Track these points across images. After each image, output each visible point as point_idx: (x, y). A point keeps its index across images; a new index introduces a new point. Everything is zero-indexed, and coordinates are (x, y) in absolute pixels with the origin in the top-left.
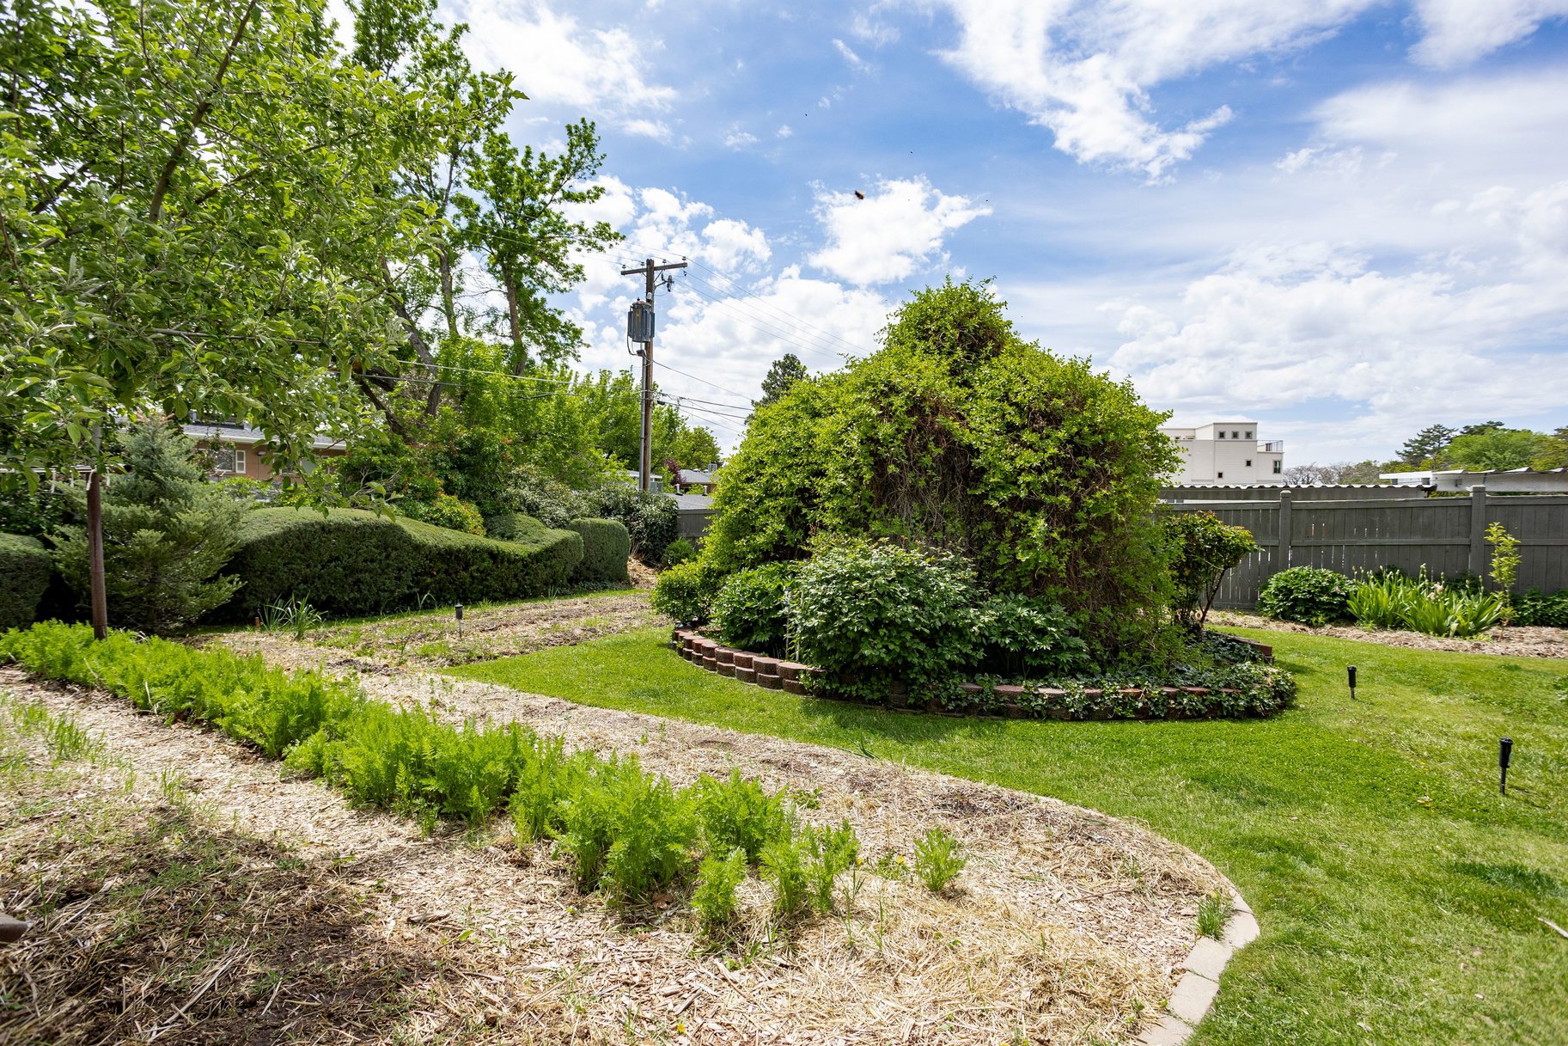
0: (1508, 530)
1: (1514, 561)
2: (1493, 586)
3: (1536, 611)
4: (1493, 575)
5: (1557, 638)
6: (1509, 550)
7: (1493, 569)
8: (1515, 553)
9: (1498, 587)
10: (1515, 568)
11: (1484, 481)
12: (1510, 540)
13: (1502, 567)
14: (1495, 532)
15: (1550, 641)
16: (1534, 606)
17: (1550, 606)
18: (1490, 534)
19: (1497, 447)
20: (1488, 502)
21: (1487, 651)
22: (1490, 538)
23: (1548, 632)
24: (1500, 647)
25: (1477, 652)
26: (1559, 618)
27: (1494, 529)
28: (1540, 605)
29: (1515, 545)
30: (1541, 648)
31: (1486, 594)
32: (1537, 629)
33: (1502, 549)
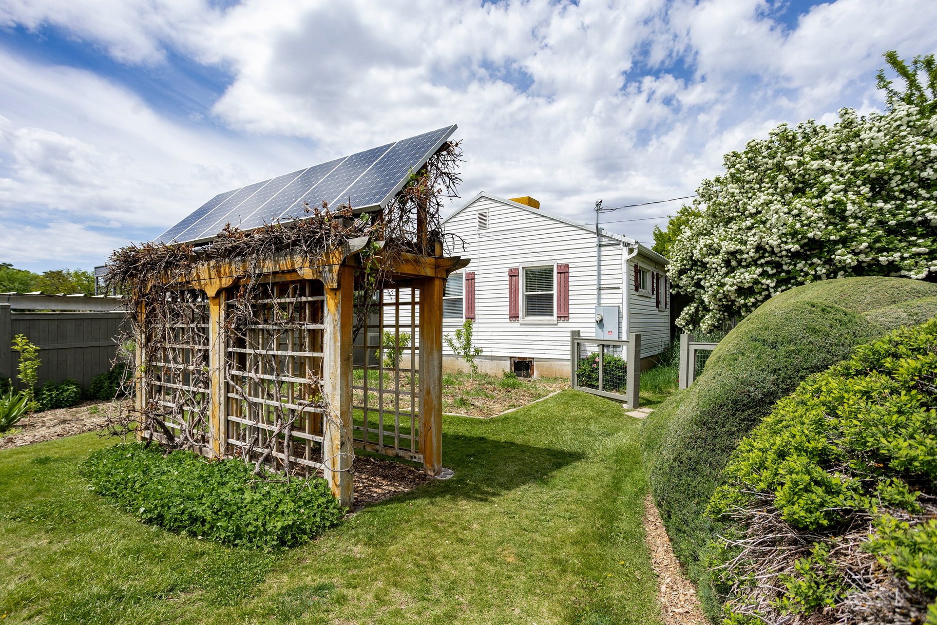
0: (31, 339)
1: (37, 363)
2: (20, 386)
3: (52, 398)
4: (20, 376)
5: (68, 417)
6: (32, 356)
7: (20, 372)
8: (36, 357)
9: (25, 386)
10: (37, 369)
11: (8, 301)
12: (33, 347)
13: (27, 369)
14: (20, 341)
15: (64, 421)
16: (50, 395)
17: (61, 393)
18: (16, 344)
19: (9, 280)
20: (13, 317)
21: (19, 442)
22: (16, 347)
23: (60, 413)
24: (28, 438)
25: (11, 446)
26: (67, 401)
27: (19, 339)
28: (54, 393)
29: (36, 351)
30: (59, 429)
31: (15, 393)
32: (53, 412)
33: (27, 355)
